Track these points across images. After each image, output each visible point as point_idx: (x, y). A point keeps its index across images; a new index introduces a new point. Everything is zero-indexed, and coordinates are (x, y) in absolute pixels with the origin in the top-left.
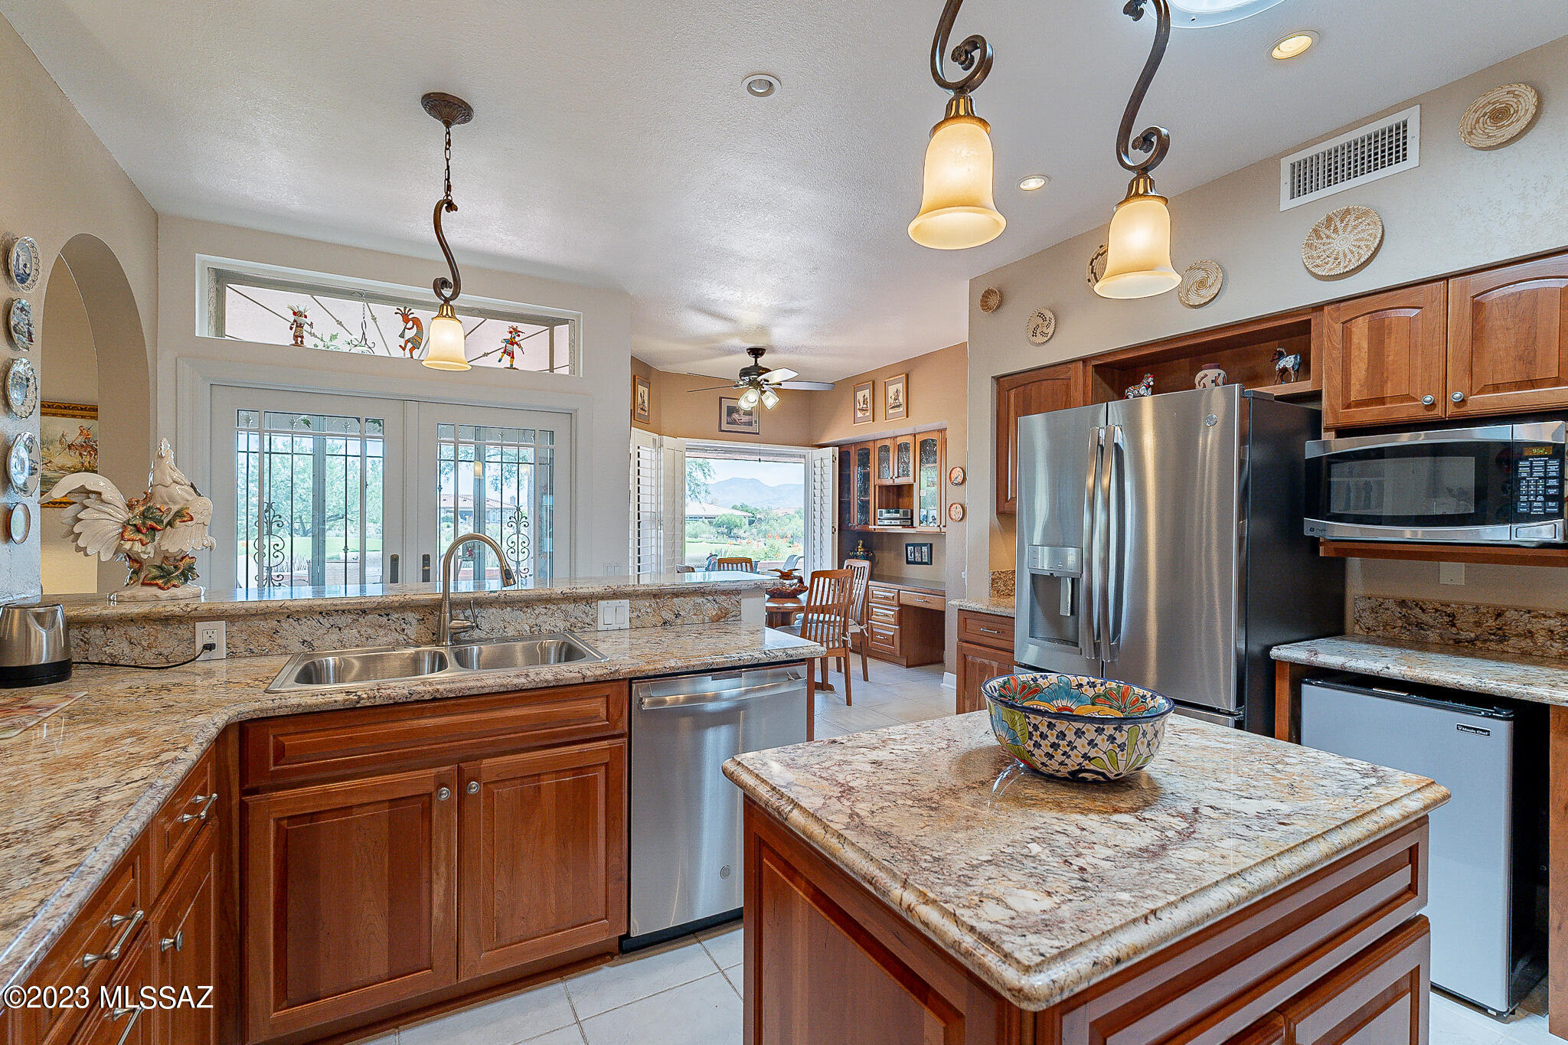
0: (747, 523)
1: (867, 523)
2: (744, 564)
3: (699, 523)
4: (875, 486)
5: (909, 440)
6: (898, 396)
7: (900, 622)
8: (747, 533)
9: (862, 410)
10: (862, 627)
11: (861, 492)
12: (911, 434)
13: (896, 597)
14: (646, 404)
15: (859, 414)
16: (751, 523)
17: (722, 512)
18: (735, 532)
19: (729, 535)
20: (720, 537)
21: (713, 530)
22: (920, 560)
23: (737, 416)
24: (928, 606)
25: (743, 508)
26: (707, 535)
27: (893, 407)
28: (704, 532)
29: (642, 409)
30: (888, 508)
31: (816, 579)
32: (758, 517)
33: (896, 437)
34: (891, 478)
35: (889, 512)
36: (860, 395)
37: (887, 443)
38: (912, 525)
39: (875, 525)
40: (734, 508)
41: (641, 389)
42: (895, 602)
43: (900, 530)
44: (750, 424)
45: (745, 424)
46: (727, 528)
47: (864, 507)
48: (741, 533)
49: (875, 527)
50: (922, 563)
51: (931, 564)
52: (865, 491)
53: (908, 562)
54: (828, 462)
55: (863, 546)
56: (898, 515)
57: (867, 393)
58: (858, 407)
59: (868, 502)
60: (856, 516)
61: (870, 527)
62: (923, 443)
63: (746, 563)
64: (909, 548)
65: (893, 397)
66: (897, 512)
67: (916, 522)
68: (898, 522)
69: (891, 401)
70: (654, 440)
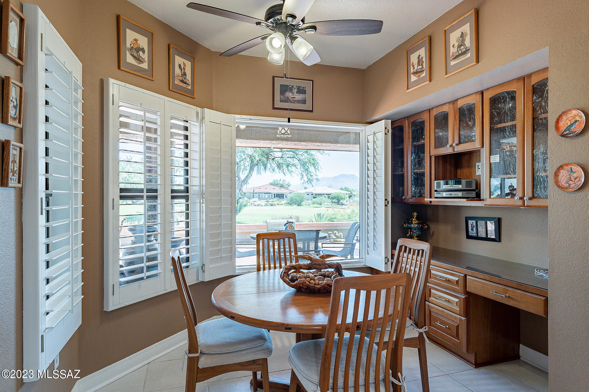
0: (348, 197)
1: (421, 195)
2: (286, 240)
3: (323, 197)
4: (430, 157)
5: (475, 100)
6: (463, 41)
7: (467, 313)
8: (348, 202)
9: (415, 73)
10: (421, 330)
11: (415, 166)
12: (476, 93)
13: (461, 282)
14: (189, 77)
15: (413, 78)
16: (350, 197)
17: (334, 191)
18: (341, 201)
19: (338, 203)
20: (334, 204)
21: (330, 200)
22: (484, 236)
23: (290, 94)
24: (511, 303)
25: (346, 189)
26: (326, 203)
27: (457, 57)
28: (325, 202)
29: (182, 81)
30: (445, 178)
31: (343, 293)
32: (353, 194)
33: (457, 100)
34: (451, 146)
35: (447, 184)
36: (414, 58)
37: (446, 109)
38: (478, 197)
39: (431, 197)
40: (341, 189)
41: (178, 60)
42: (460, 288)
43: (463, 202)
44: (304, 102)
45: (299, 102)
46: (337, 199)
47: (419, 180)
48: (344, 202)
49: (431, 200)
50: (487, 239)
51: (500, 241)
52: (419, 162)
53: (469, 237)
54: (381, 136)
55: (417, 218)
56: (460, 187)
57: (422, 52)
58: (412, 71)
59: (423, 174)
60: (410, 189)
61: (426, 199)
62: (495, 101)
63: (289, 238)
64: (470, 222)
65: (456, 45)
66: (458, 182)
67: (484, 194)
68: (460, 194)
69: (453, 50)
70: (197, 113)
